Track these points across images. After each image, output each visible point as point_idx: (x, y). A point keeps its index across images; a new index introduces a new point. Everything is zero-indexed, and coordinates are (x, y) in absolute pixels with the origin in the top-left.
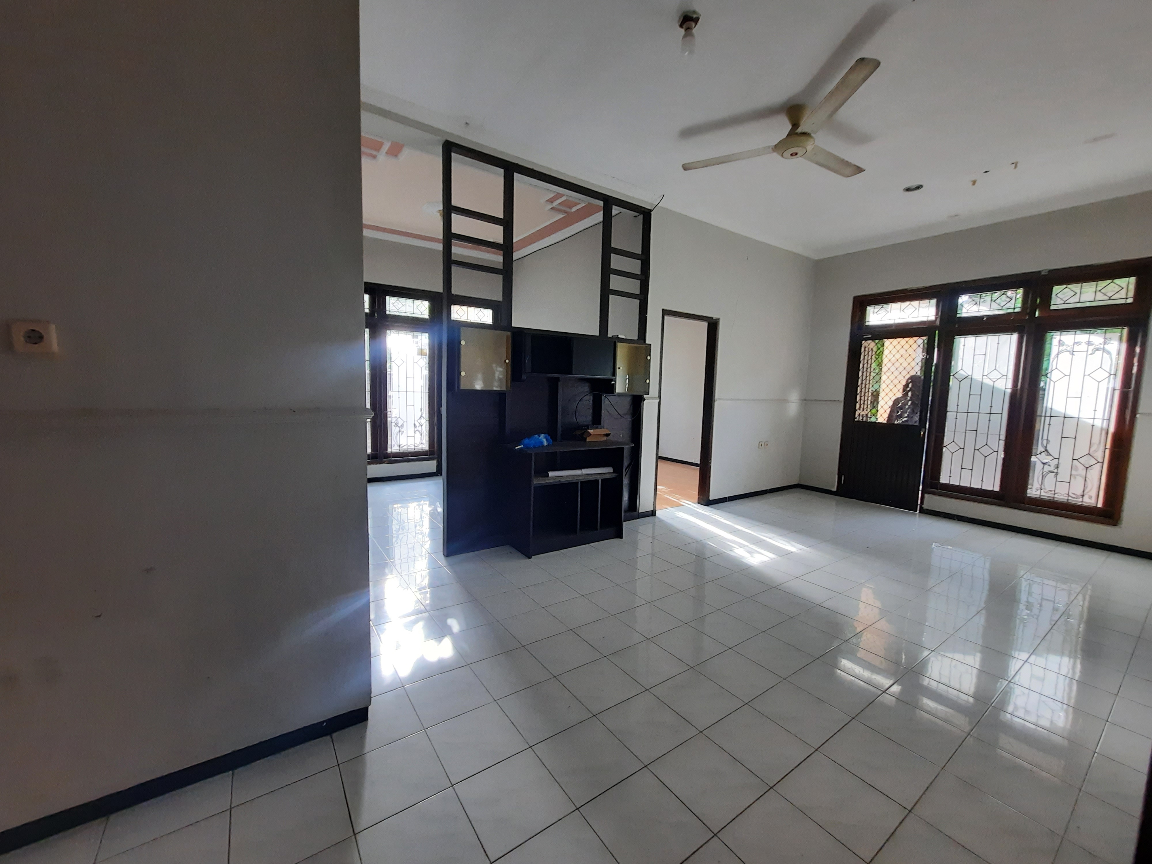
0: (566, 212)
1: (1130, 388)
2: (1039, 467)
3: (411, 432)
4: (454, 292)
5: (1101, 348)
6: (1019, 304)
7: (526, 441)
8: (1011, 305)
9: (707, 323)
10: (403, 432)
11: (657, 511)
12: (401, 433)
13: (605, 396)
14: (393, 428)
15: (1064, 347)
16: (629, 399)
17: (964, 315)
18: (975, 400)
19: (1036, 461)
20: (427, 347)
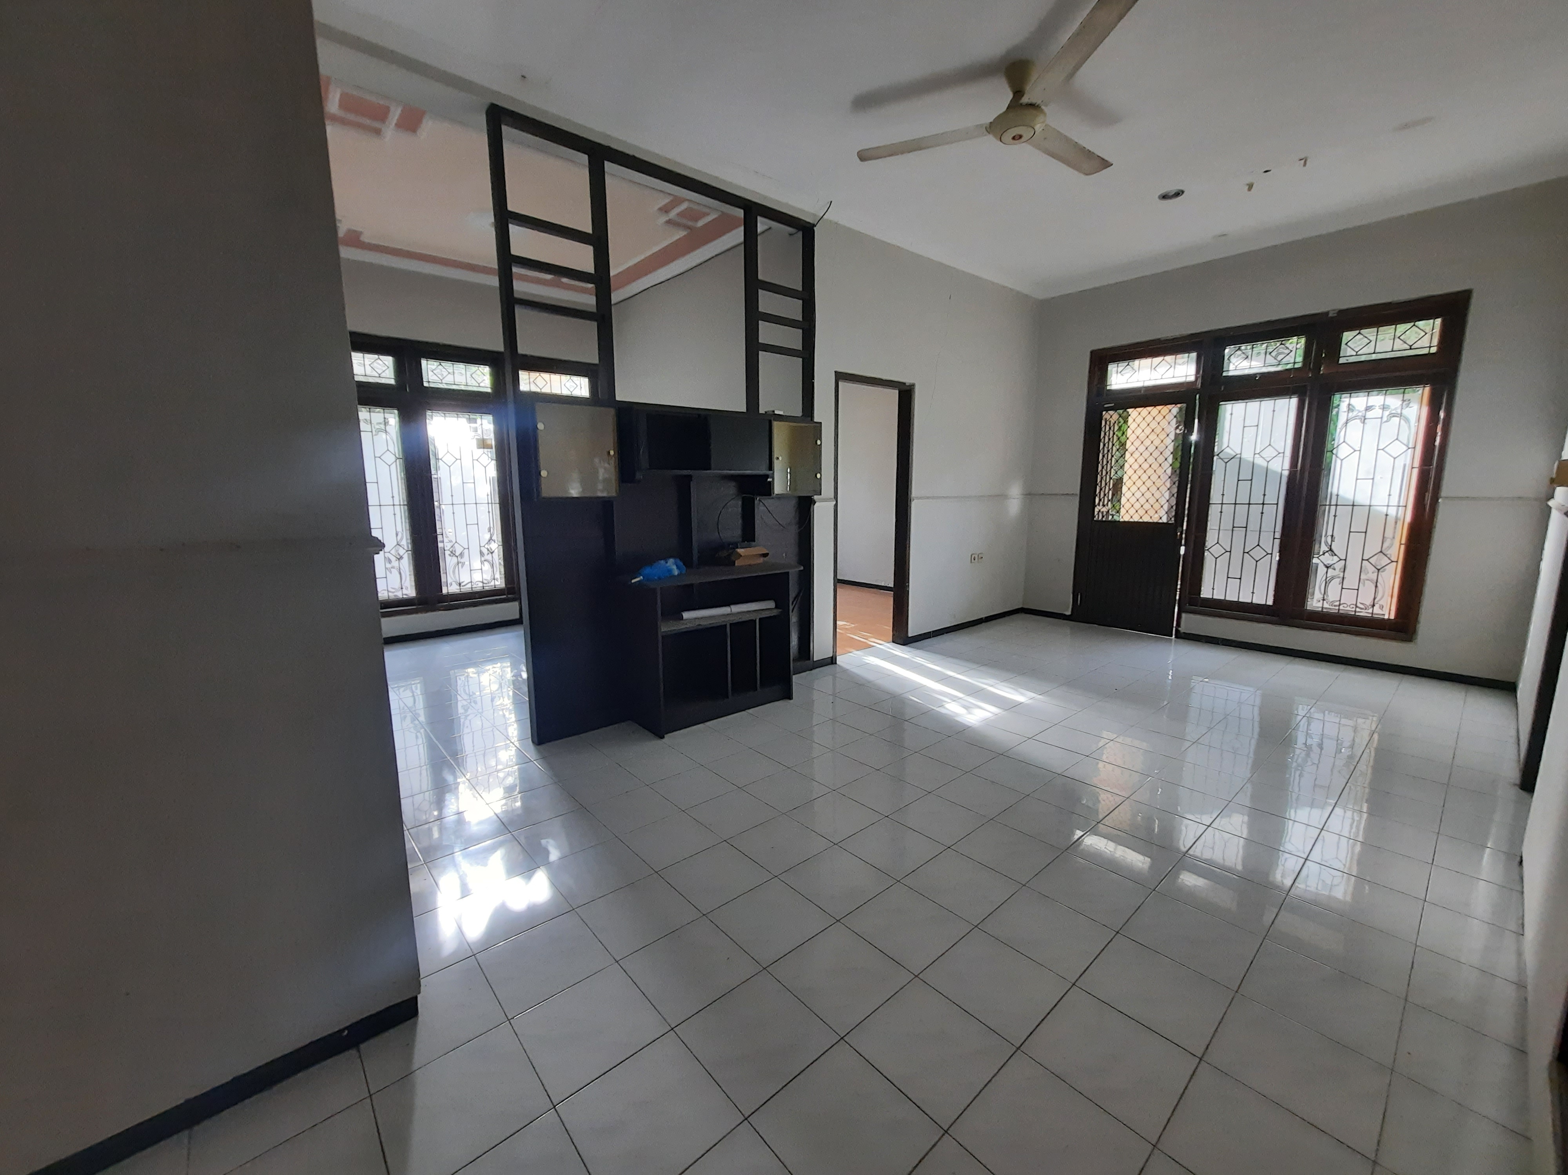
0: (689, 227)
1: (1431, 466)
2: (1321, 570)
3: (476, 564)
4: (522, 349)
5: (1398, 414)
6: (1300, 359)
7: (647, 570)
8: (1290, 359)
9: (897, 391)
10: (463, 564)
11: (837, 657)
12: (460, 565)
13: (759, 500)
14: (448, 558)
15: (1355, 413)
16: (793, 502)
17: (1231, 374)
18: (1244, 486)
19: (1318, 564)
20: (492, 436)
